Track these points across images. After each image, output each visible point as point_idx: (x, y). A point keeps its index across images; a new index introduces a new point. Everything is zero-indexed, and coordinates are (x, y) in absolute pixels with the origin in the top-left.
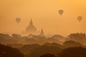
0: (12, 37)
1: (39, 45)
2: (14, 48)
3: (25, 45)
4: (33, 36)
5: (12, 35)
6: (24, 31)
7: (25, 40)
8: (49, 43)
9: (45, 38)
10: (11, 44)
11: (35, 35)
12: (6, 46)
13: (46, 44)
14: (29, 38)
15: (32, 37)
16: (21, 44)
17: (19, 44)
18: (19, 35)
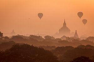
0: (44, 38)
1: (73, 47)
2: (47, 51)
3: (58, 48)
4: (66, 38)
6: (57, 33)
7: (58, 42)
8: (83, 46)
9: (79, 40)
11: (68, 37)
12: (39, 48)
13: (80, 46)
14: (62, 40)
16: (54, 47)
17: (52, 46)
18: (52, 37)
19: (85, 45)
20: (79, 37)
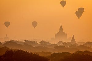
1: (70, 54)
2: (42, 57)
3: (54, 54)
4: (63, 43)
5: (40, 42)
6: (53, 38)
7: (55, 47)
8: (81, 51)
9: (77, 45)
10: (39, 52)
11: (65, 43)
12: (34, 54)
13: (77, 52)
14: (58, 46)
15: (62, 45)
16: (50, 53)
17: (48, 52)
18: (48, 42)
19: (83, 51)
20: (77, 43)
